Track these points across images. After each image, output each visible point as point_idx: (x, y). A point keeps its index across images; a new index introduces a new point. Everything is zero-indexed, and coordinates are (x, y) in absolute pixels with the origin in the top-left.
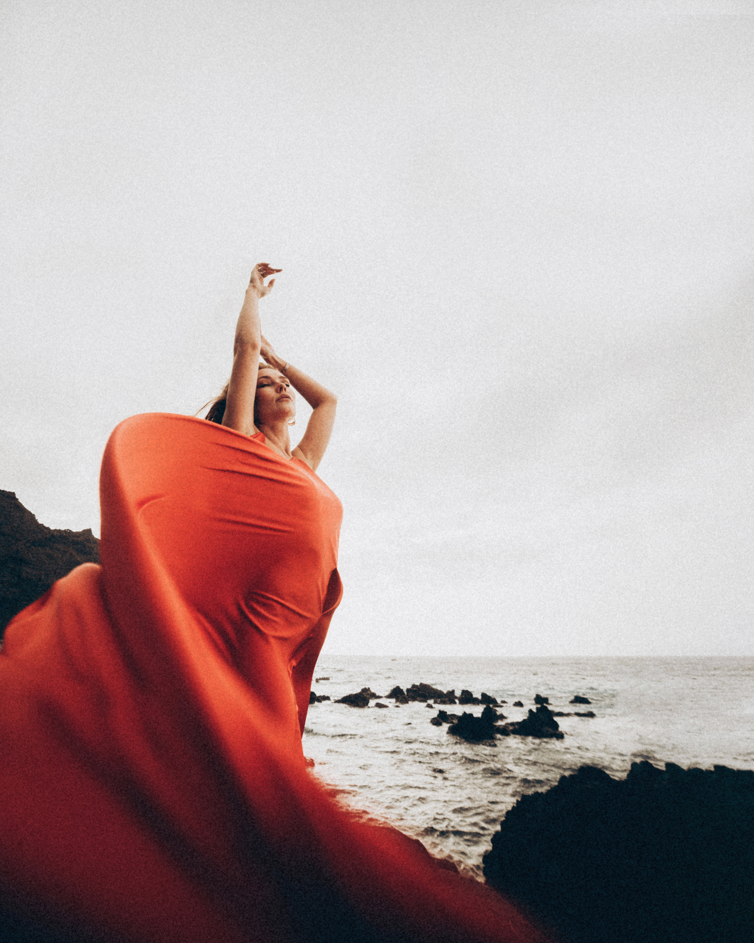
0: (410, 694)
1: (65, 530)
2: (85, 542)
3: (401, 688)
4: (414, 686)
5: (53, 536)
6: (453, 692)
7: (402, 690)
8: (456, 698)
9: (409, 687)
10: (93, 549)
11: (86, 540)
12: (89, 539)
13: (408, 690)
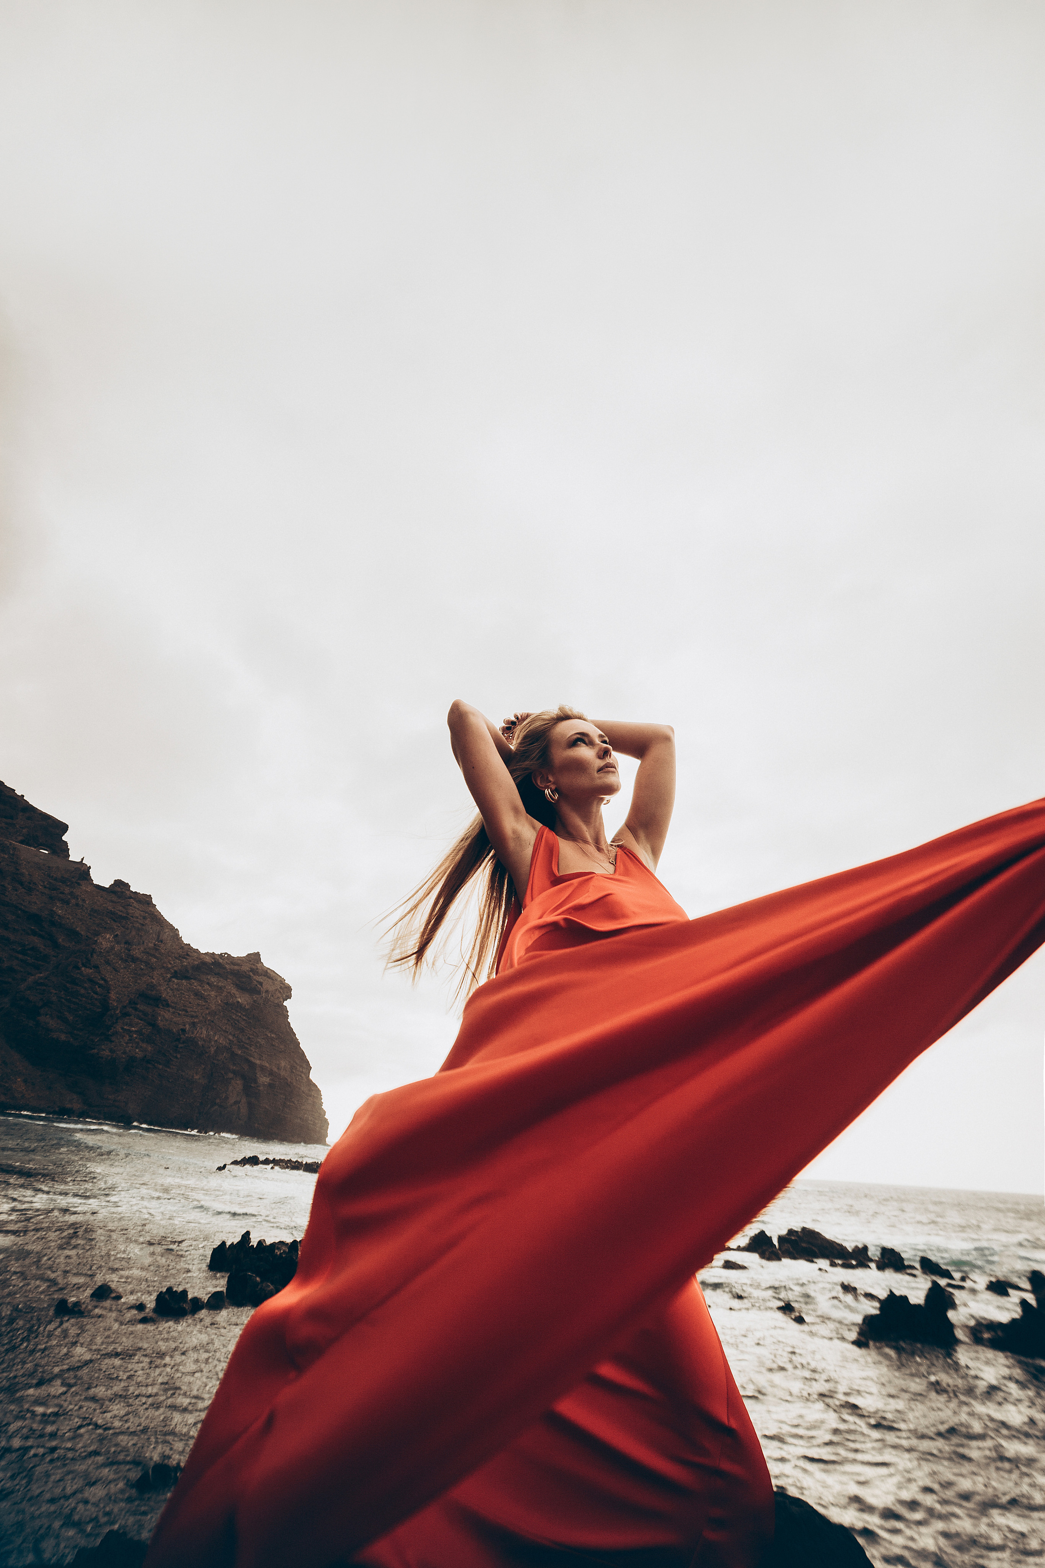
0: (787, 1246)
1: (221, 954)
2: (251, 974)
3: (768, 1234)
4: (791, 1232)
5: (204, 963)
6: (865, 1248)
7: (770, 1239)
8: (871, 1260)
9: (784, 1232)
10: (261, 984)
11: (252, 970)
12: (257, 969)
13: (780, 1238)
